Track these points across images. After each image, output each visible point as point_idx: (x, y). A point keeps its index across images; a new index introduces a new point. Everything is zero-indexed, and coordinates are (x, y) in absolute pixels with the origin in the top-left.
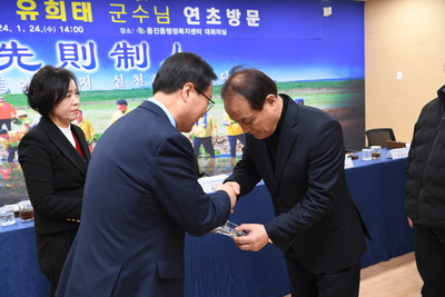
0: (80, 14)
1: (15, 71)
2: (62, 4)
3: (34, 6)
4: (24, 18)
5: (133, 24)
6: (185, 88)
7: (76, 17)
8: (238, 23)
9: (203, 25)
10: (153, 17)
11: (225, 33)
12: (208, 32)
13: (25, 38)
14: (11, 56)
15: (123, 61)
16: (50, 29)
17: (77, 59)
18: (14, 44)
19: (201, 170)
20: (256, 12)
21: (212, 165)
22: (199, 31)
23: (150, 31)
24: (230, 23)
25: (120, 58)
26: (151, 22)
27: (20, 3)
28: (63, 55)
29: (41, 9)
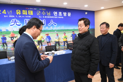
0: (30, 13)
1: (15, 26)
2: (26, 11)
3: (20, 11)
4: (18, 14)
5: (42, 15)
7: (29, 14)
8: (66, 15)
9: (58, 16)
10: (47, 14)
11: (63, 18)
12: (59, 17)
13: (18, 18)
14: (14, 23)
16: (23, 16)
18: (15, 20)
19: (57, 49)
20: (70, 13)
21: (59, 48)
22: (57, 17)
23: (46, 17)
24: (64, 15)
26: (46, 15)
27: (17, 11)
28: (26, 22)
29: (21, 12)
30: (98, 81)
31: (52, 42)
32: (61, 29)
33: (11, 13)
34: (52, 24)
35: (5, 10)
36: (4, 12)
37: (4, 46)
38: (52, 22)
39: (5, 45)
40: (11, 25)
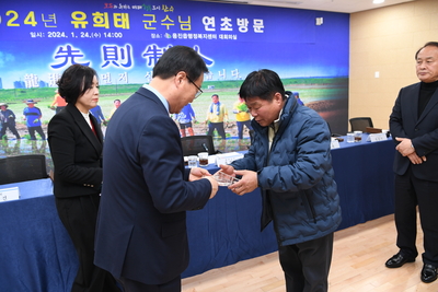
0: (120, 23)
2: (106, 14)
3: (84, 16)
4: (77, 27)
5: (162, 30)
6: (179, 76)
7: (116, 25)
8: (246, 30)
9: (218, 31)
10: (178, 24)
11: (235, 38)
12: (221, 37)
13: (77, 42)
14: (67, 57)
15: (153, 60)
16: (96, 35)
17: (117, 59)
18: (69, 47)
19: (216, 149)
20: (261, 21)
21: (223, 145)
22: (215, 36)
23: (175, 36)
24: (240, 29)
25: (150, 58)
26: (176, 29)
27: (74, 15)
28: (106, 56)
29: (90, 19)
30: (358, 256)
31: (197, 125)
32: (229, 78)
33: (52, 23)
35: (31, 14)
36: (30, 20)
37: (33, 138)
39: (36, 133)
40: (54, 67)
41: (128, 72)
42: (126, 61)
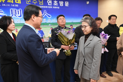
0: (17, 1)
8: (63, 5)
9: (53, 6)
10: (38, 3)
11: (59, 8)
12: (54, 7)
16: (8, 5)
17: (16, 14)
20: (68, 2)
22: (51, 7)
24: (60, 5)
28: (12, 13)
31: (45, 38)
32: (56, 22)
34: (46, 16)
38: (45, 13)
41: (20, 19)
42: (19, 15)
